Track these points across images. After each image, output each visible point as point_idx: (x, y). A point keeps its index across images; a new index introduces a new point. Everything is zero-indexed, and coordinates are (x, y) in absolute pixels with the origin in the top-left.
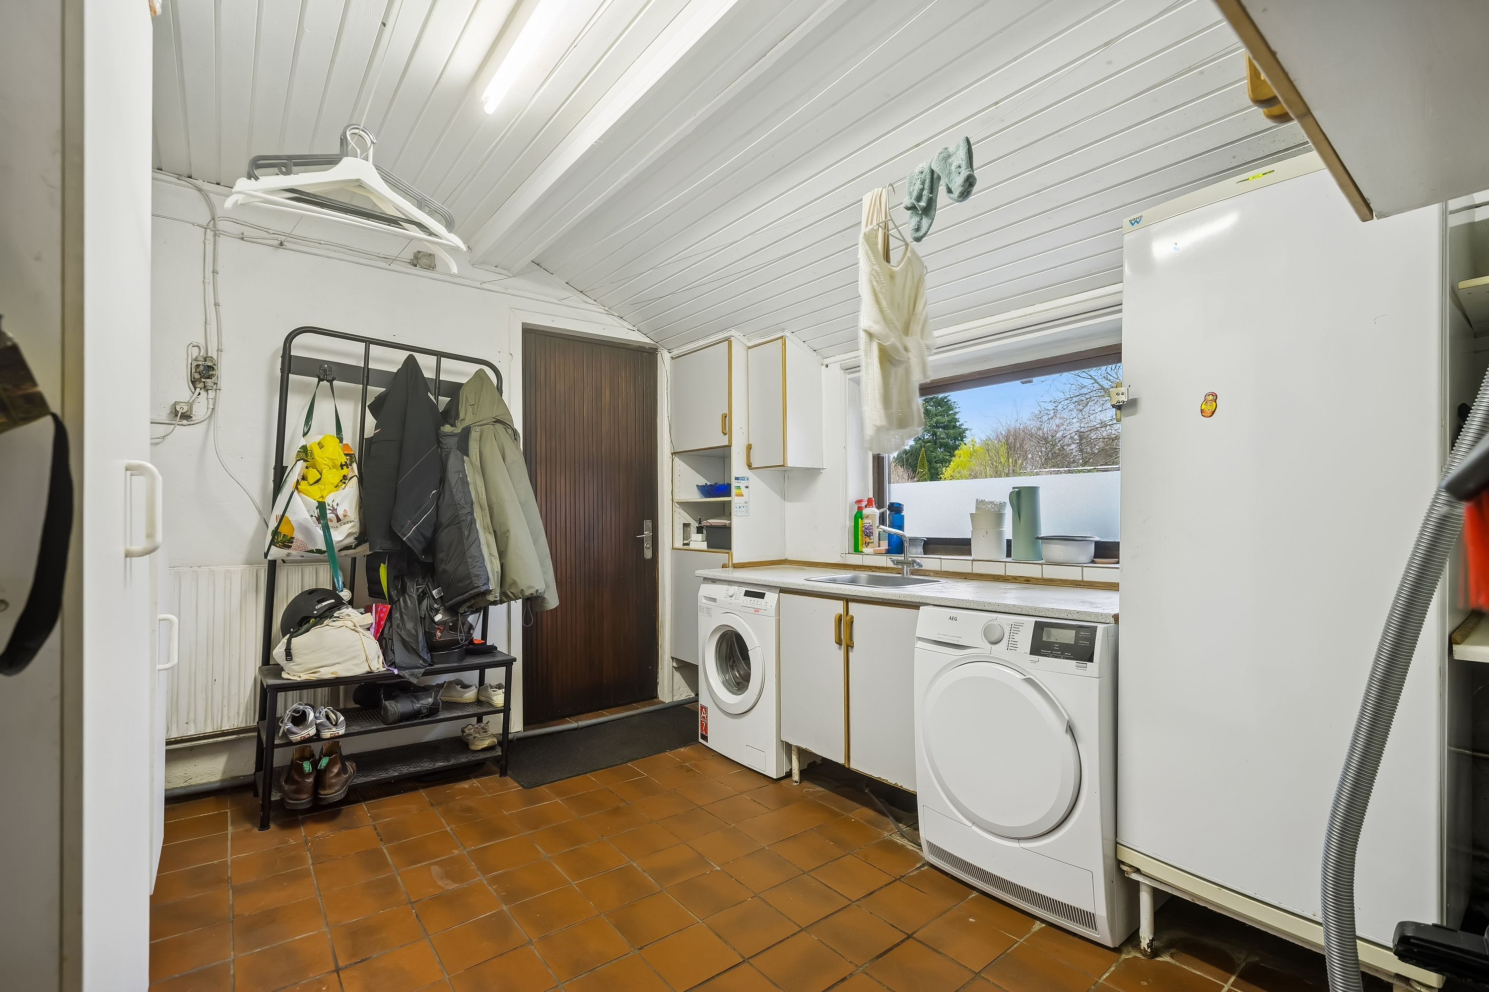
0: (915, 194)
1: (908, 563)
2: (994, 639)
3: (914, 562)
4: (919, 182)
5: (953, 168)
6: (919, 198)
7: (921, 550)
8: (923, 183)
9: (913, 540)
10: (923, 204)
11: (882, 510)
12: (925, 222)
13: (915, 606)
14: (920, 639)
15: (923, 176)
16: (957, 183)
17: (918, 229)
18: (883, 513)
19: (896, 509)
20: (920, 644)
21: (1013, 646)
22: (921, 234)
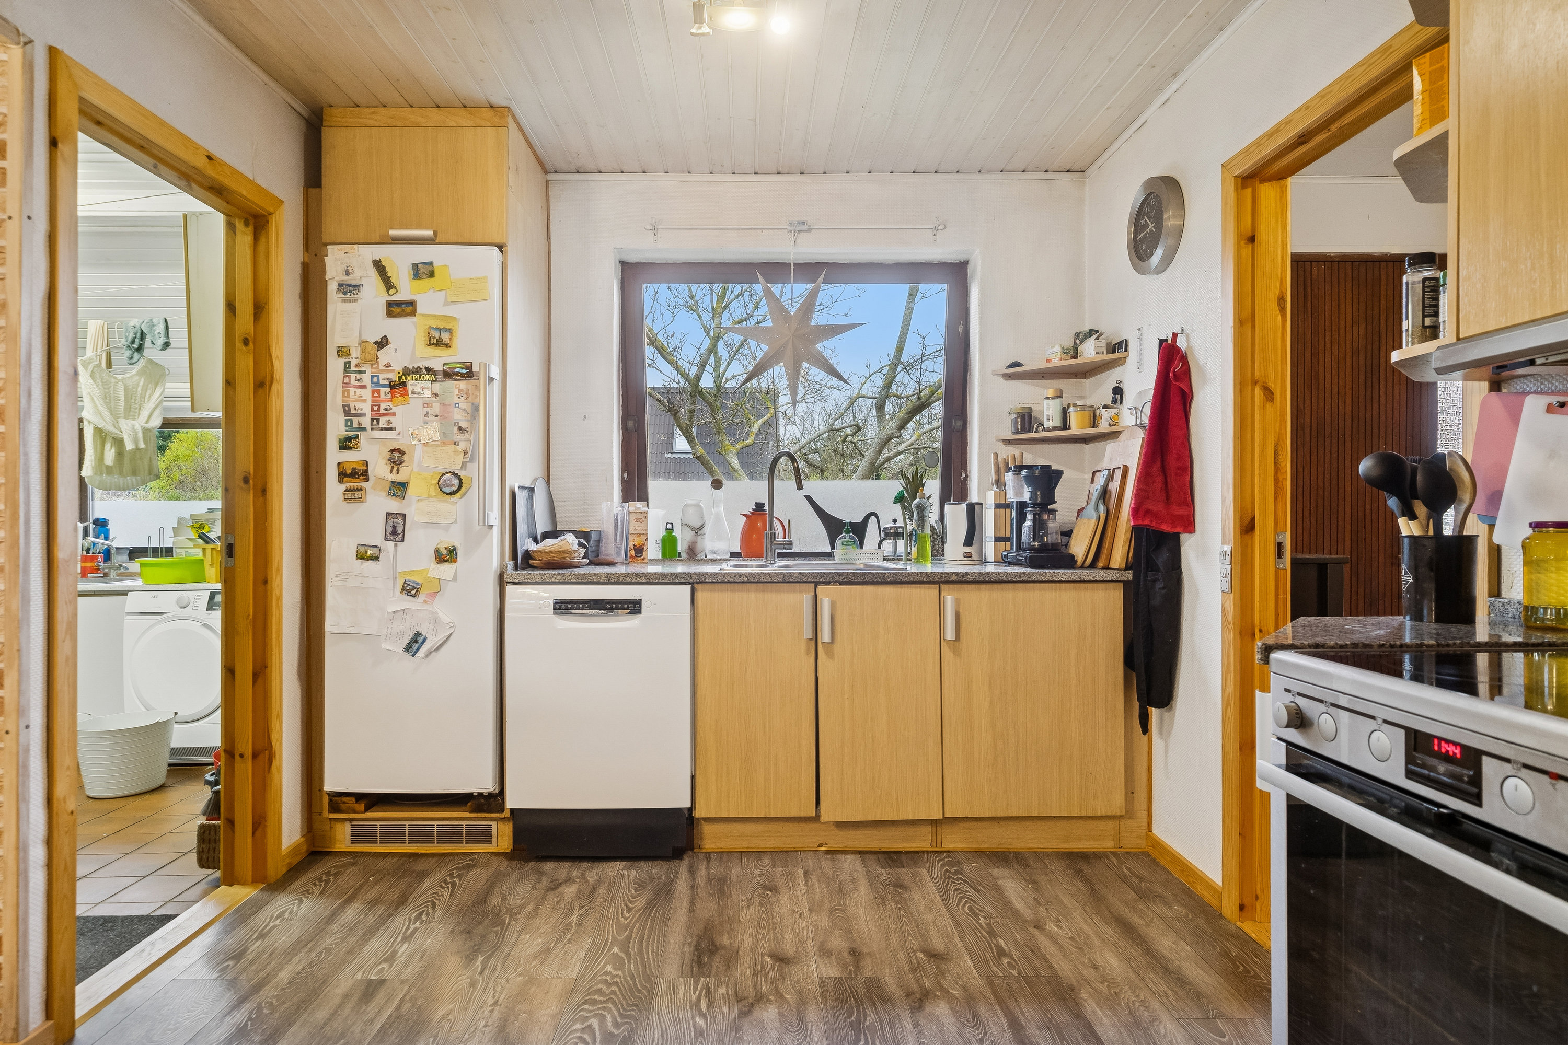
0: (130, 339)
1: (115, 568)
2: (184, 605)
3: (121, 566)
4: (132, 333)
5: (156, 333)
6: (133, 342)
7: (126, 557)
8: (136, 334)
9: (119, 550)
10: (135, 346)
11: (85, 524)
12: (136, 355)
13: (124, 593)
14: (128, 614)
15: (135, 330)
16: (160, 341)
17: (131, 358)
18: (86, 527)
19: (101, 524)
20: (128, 617)
21: (196, 607)
22: (133, 361)
